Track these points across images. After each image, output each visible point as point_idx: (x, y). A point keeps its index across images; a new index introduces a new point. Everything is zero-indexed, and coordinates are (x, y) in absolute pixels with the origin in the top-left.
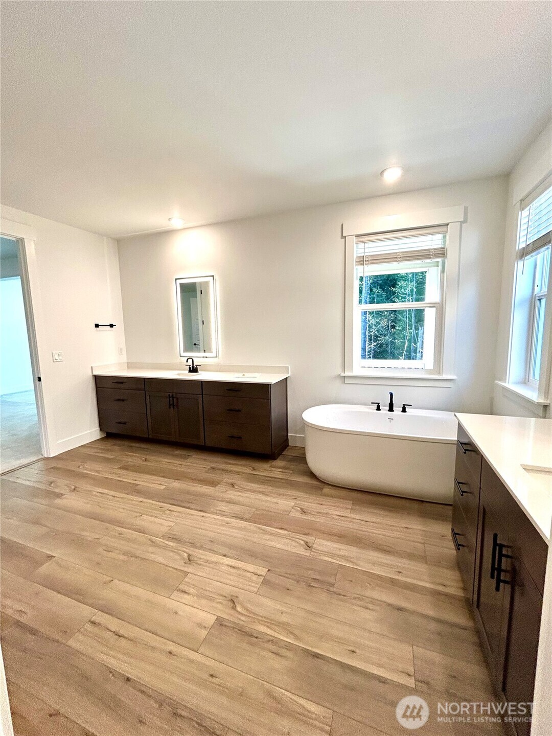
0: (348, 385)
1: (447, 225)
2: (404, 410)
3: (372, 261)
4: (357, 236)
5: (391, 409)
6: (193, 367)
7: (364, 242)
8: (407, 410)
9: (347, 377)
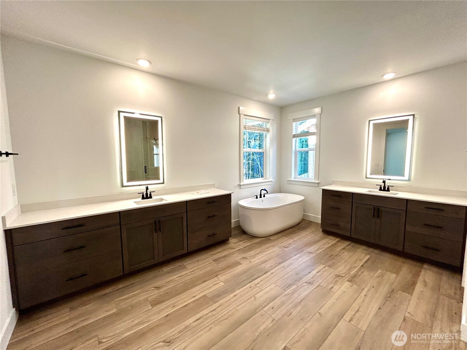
0: (242, 189)
1: (269, 120)
2: (264, 196)
3: (249, 129)
4: (245, 115)
5: (261, 197)
6: (147, 194)
7: (246, 119)
8: (265, 196)
9: (242, 185)
